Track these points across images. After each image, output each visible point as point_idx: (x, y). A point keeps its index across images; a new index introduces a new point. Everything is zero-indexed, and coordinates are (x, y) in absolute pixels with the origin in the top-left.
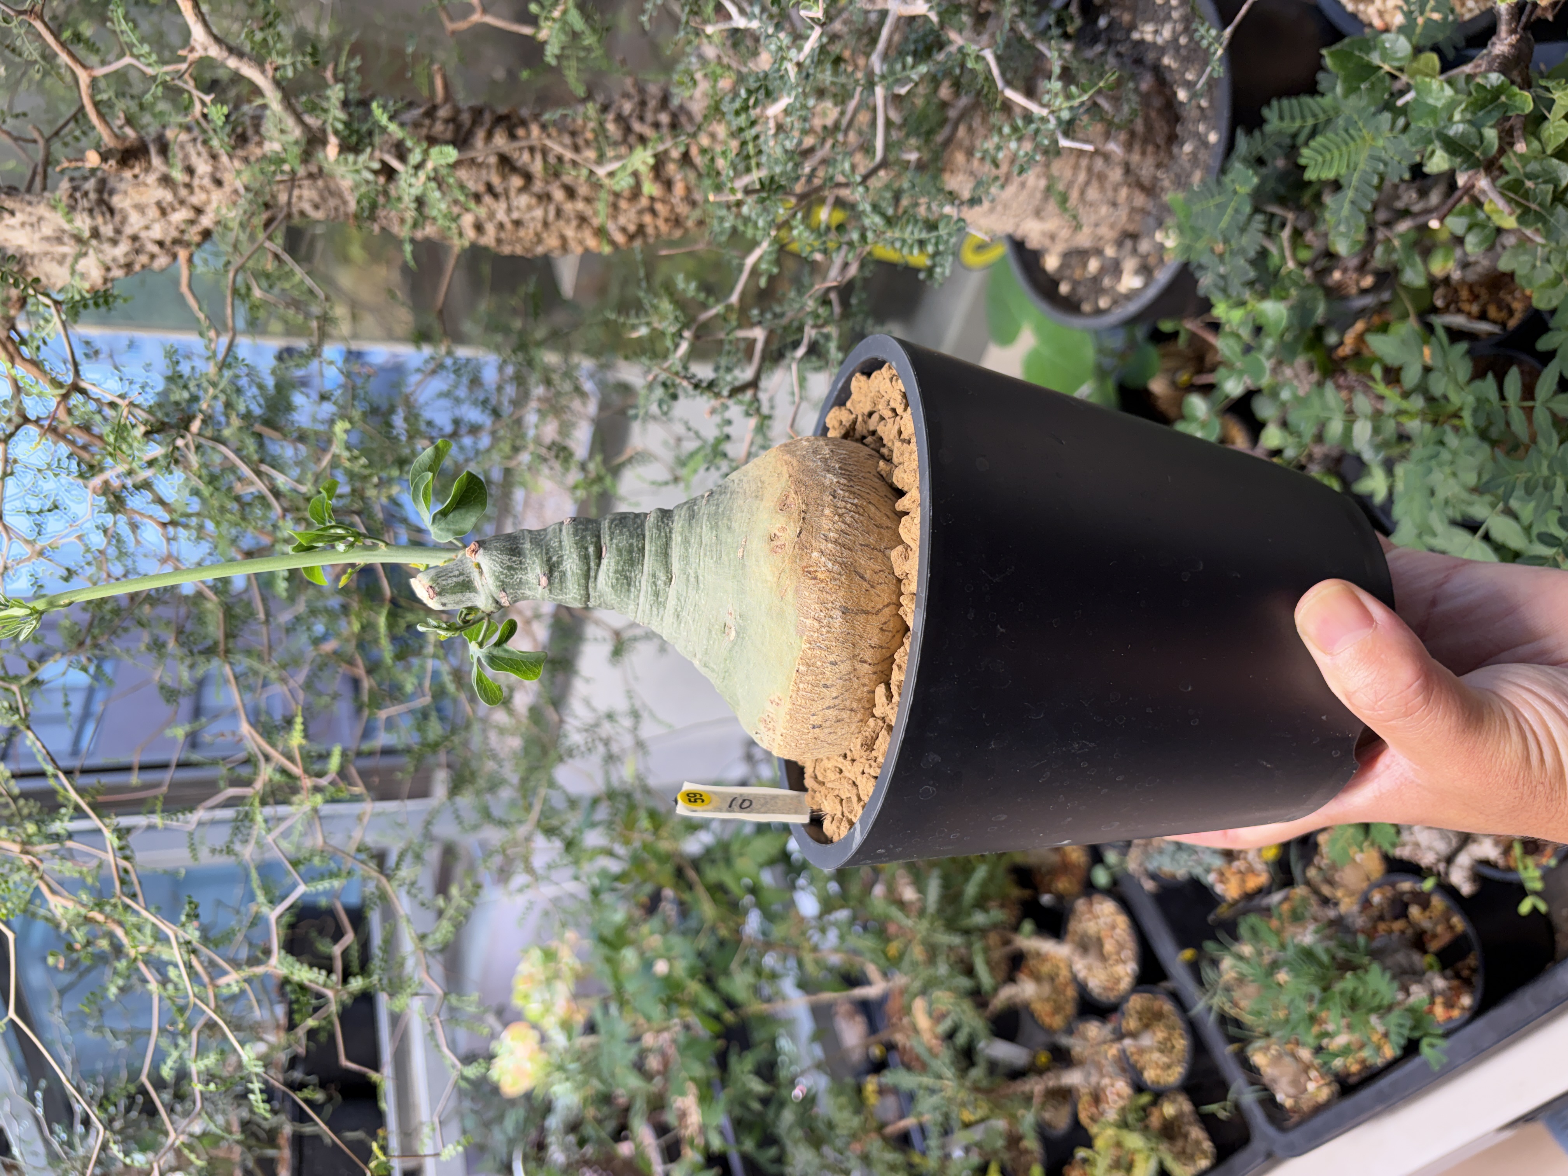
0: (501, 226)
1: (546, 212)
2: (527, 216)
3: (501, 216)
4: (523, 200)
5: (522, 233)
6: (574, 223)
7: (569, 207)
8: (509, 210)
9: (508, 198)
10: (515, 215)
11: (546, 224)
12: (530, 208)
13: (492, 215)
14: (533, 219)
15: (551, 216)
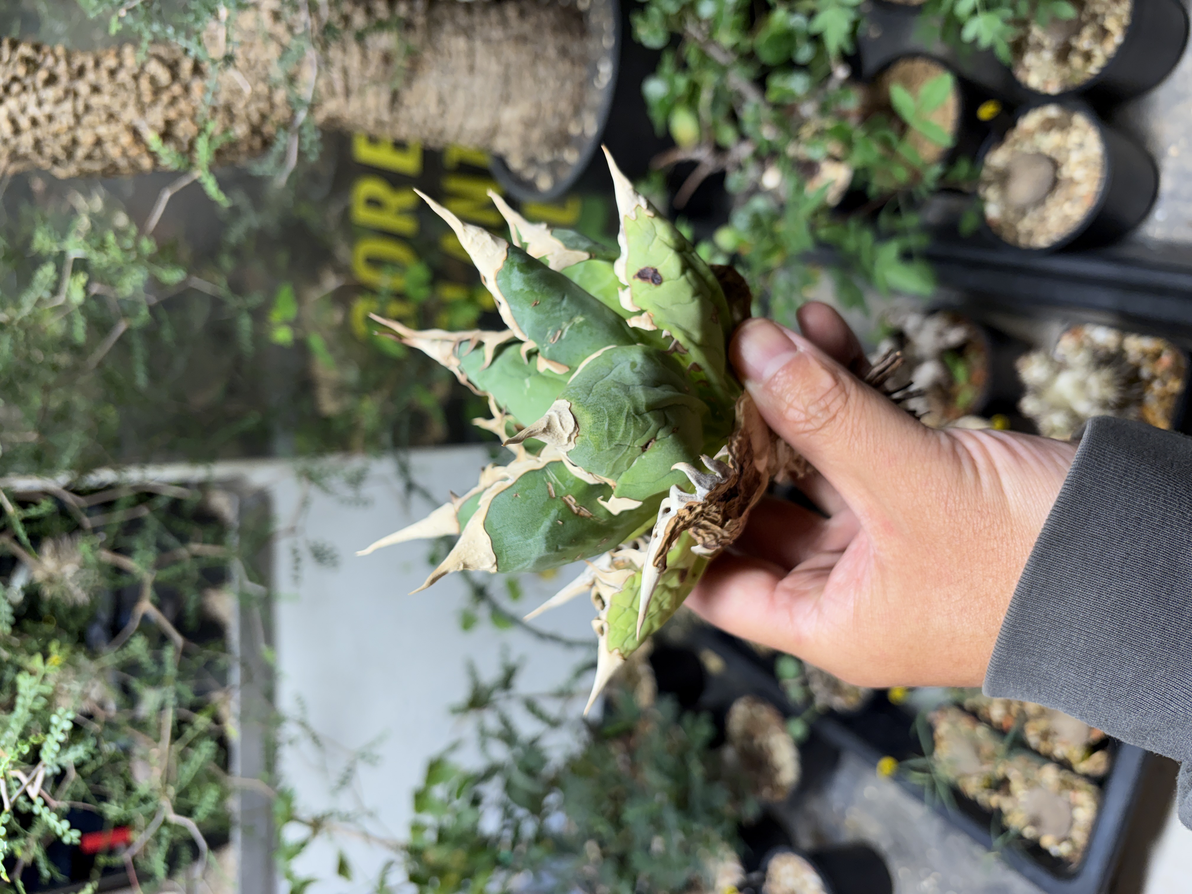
0: (34, 122)
1: (75, 106)
2: (57, 111)
3: (33, 110)
4: (50, 94)
5: (55, 127)
6: (104, 117)
7: (95, 101)
8: (40, 103)
9: (35, 89)
10: (47, 108)
11: (77, 118)
12: (58, 102)
13: (23, 110)
14: (63, 113)
15: (80, 108)
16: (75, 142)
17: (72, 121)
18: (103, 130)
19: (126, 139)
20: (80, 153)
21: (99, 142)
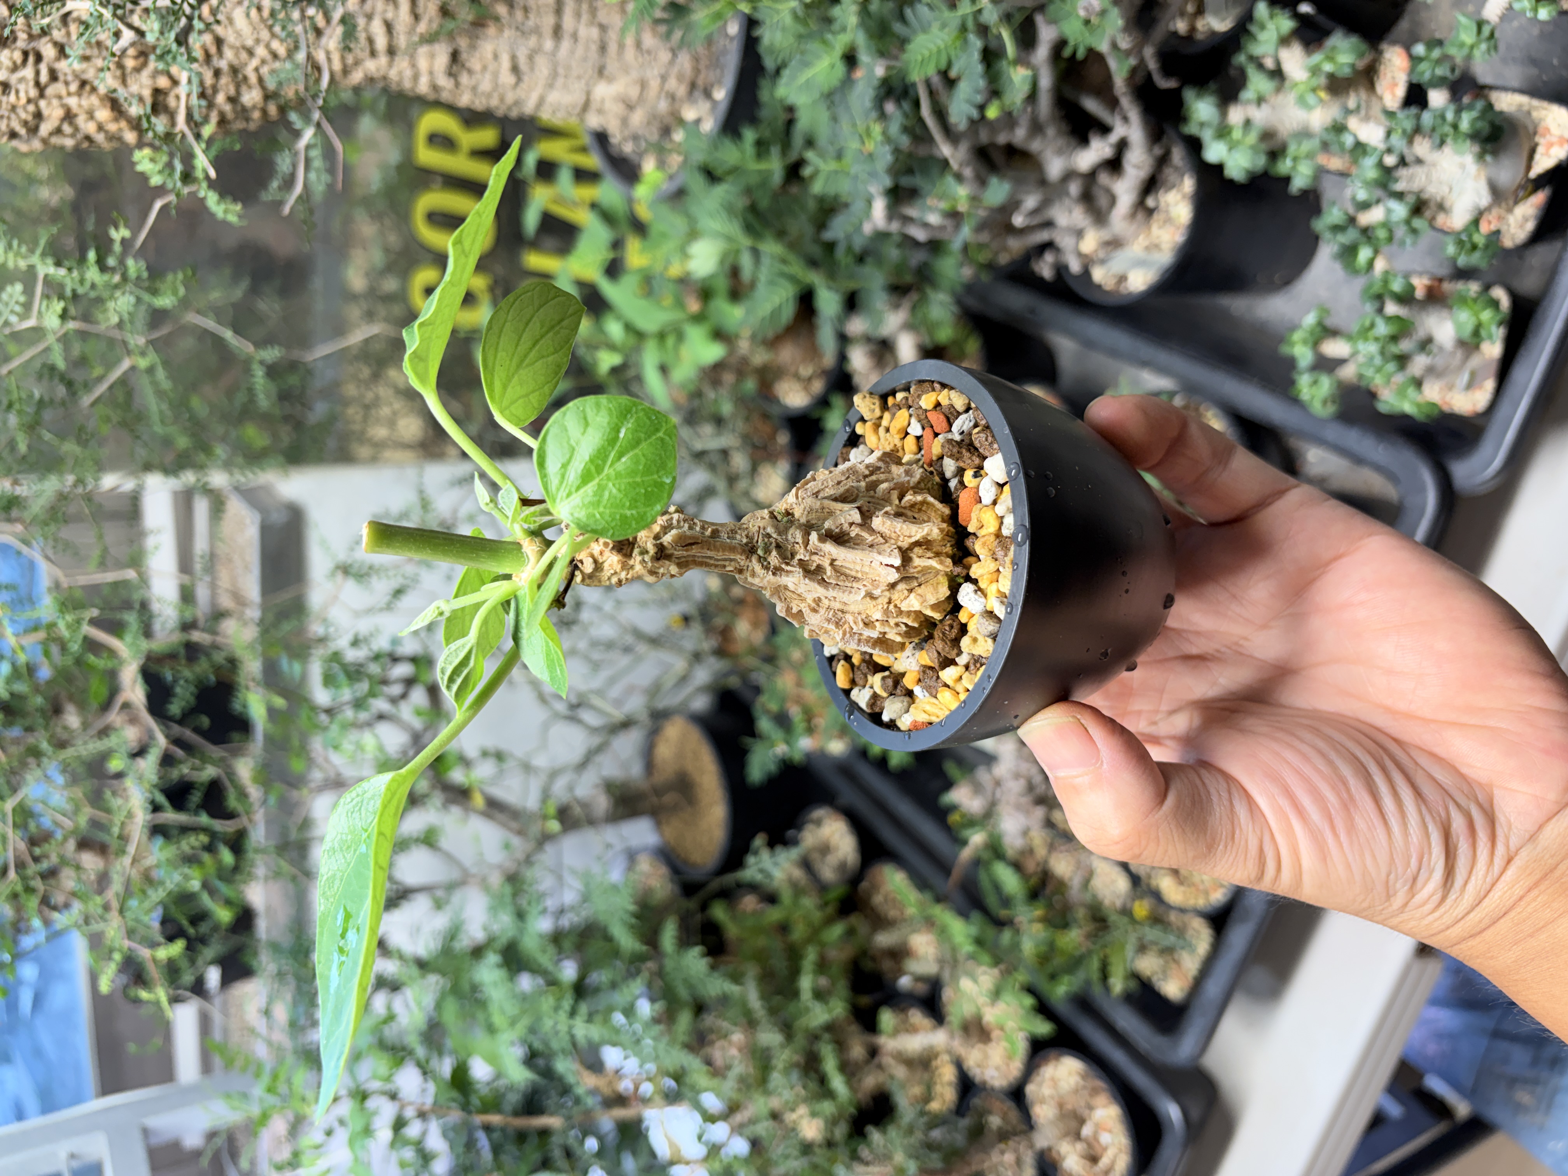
1: (37, 73)
2: (13, 79)
6: (74, 86)
7: (63, 66)
11: (41, 89)
12: (15, 67)
14: (21, 80)
15: (44, 77)
16: (38, 116)
17: (33, 93)
18: (73, 102)
19: (104, 114)
20: (45, 129)
21: (69, 116)
